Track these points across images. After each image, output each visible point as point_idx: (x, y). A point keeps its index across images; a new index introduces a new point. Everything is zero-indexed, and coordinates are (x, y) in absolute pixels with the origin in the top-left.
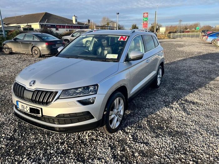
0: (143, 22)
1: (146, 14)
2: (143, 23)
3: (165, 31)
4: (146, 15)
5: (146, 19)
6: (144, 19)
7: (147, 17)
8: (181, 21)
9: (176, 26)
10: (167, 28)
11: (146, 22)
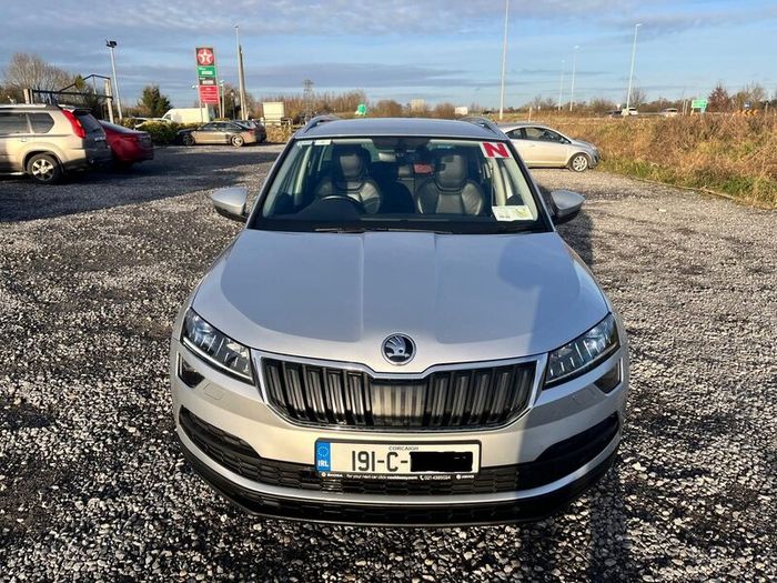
0: (201, 81)
1: (205, 54)
2: (201, 84)
3: (281, 116)
4: (205, 57)
5: (210, 73)
6: (200, 71)
7: (212, 64)
8: (309, 83)
9: (297, 101)
10: (289, 105)
11: (211, 82)
